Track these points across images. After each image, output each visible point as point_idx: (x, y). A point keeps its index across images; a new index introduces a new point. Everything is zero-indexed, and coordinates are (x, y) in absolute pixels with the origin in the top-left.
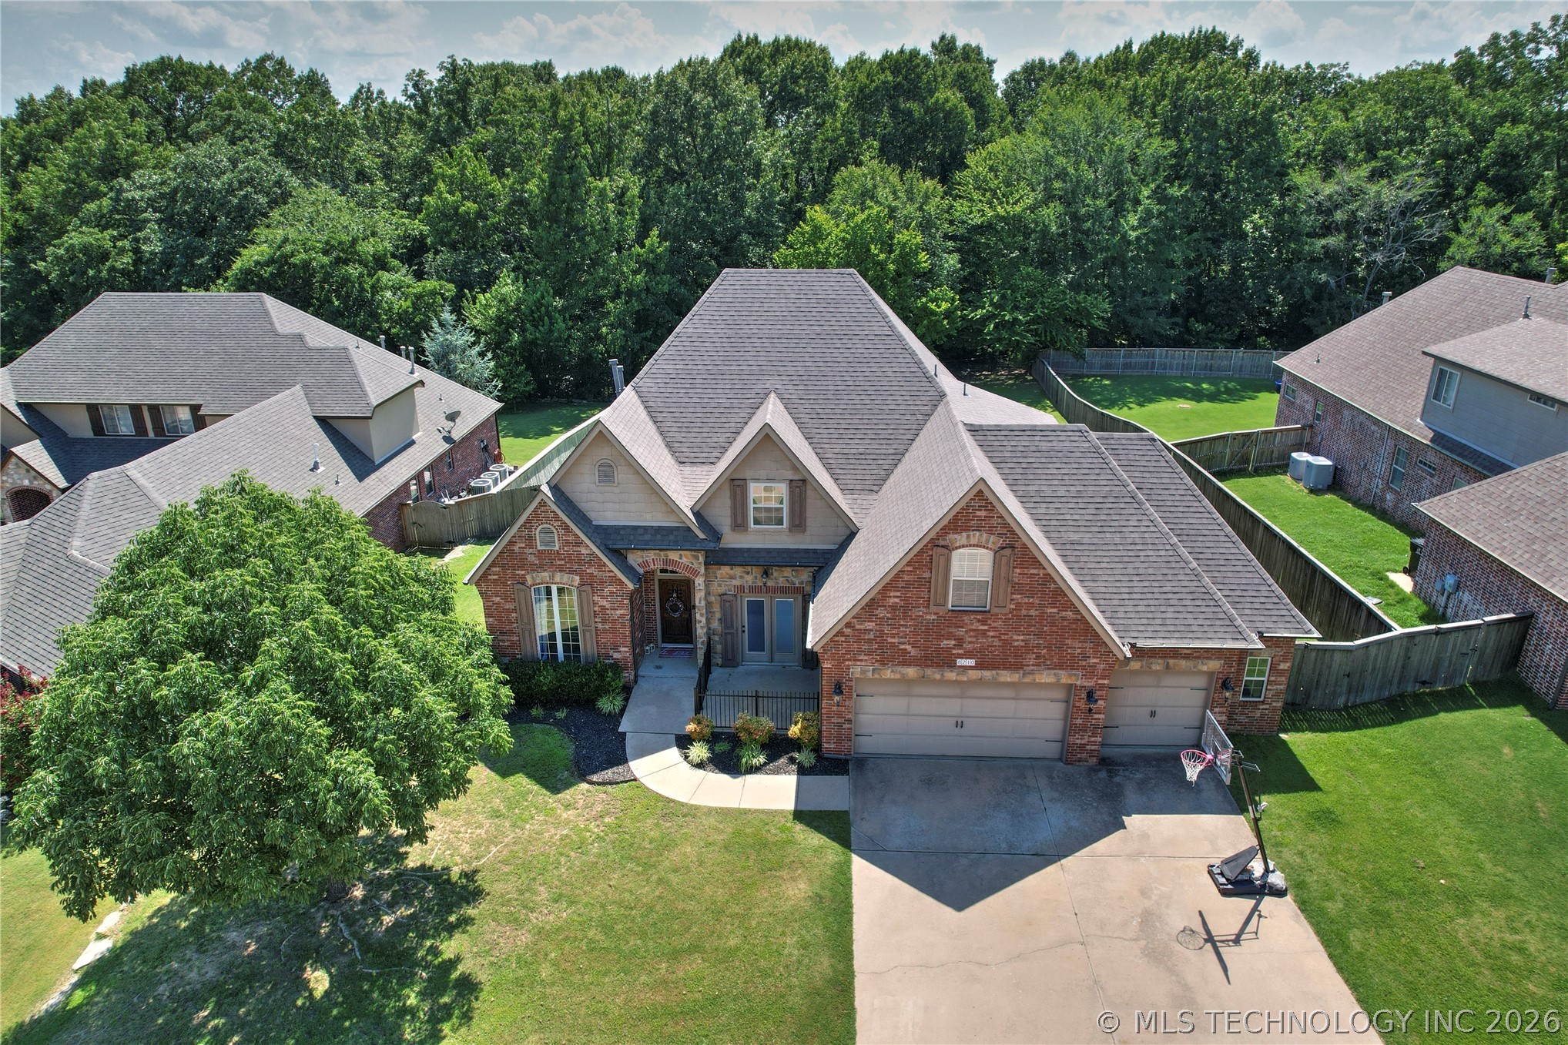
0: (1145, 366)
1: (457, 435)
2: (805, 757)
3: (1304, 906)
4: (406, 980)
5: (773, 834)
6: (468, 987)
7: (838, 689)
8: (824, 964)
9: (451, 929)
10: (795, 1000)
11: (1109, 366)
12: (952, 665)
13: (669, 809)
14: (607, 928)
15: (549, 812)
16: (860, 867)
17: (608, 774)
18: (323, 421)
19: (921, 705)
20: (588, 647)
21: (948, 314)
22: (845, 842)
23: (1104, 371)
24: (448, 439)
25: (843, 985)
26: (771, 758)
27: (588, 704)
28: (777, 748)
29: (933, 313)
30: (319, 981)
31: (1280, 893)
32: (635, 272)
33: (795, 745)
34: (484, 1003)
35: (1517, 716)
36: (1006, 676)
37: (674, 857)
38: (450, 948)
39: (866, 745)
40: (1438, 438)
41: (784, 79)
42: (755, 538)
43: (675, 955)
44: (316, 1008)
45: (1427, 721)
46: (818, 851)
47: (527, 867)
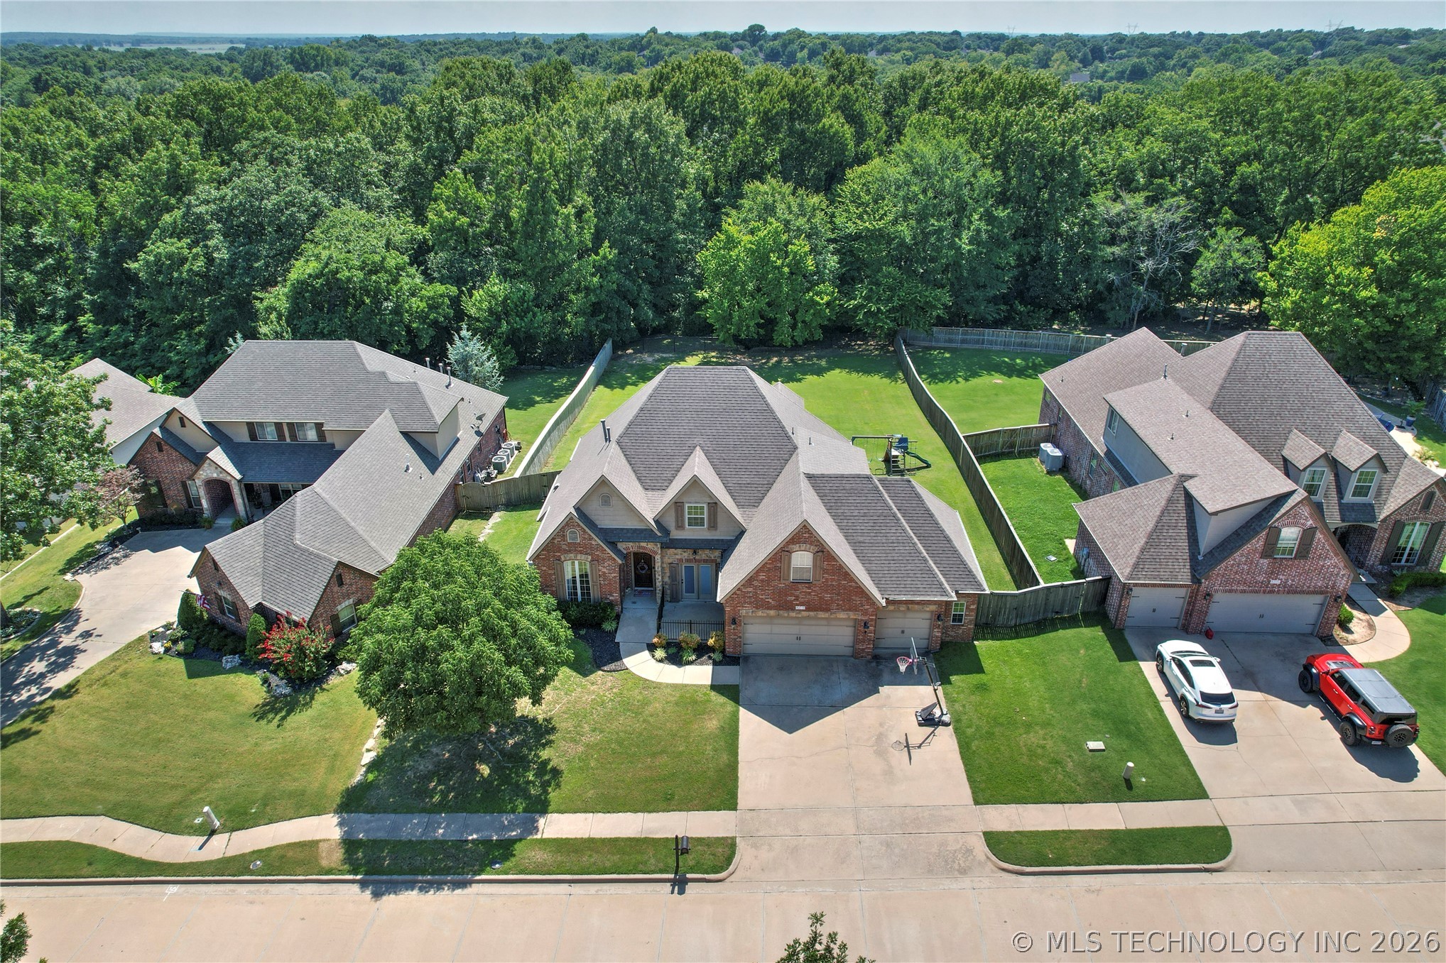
0: (977, 342)
1: (483, 430)
2: (715, 656)
3: (956, 730)
4: (527, 769)
5: (700, 696)
6: (556, 773)
7: (734, 622)
8: (725, 758)
9: (544, 746)
10: (711, 774)
11: (951, 341)
12: (793, 609)
13: (646, 684)
14: (620, 743)
15: (584, 687)
16: (743, 713)
17: (612, 666)
18: (406, 435)
19: (776, 629)
20: (595, 593)
21: (828, 304)
22: (736, 699)
23: (947, 345)
24: (478, 433)
25: (733, 767)
26: (699, 657)
27: (598, 626)
28: (702, 651)
29: (819, 304)
30: (485, 770)
31: (947, 725)
32: (593, 275)
33: (712, 649)
34: (566, 778)
35: (1097, 632)
36: (822, 615)
37: (650, 709)
38: (545, 754)
39: (749, 649)
40: (1109, 453)
41: (703, 104)
42: (690, 533)
43: (654, 755)
44: (485, 781)
45: (1052, 635)
46: (723, 705)
47: (576, 715)
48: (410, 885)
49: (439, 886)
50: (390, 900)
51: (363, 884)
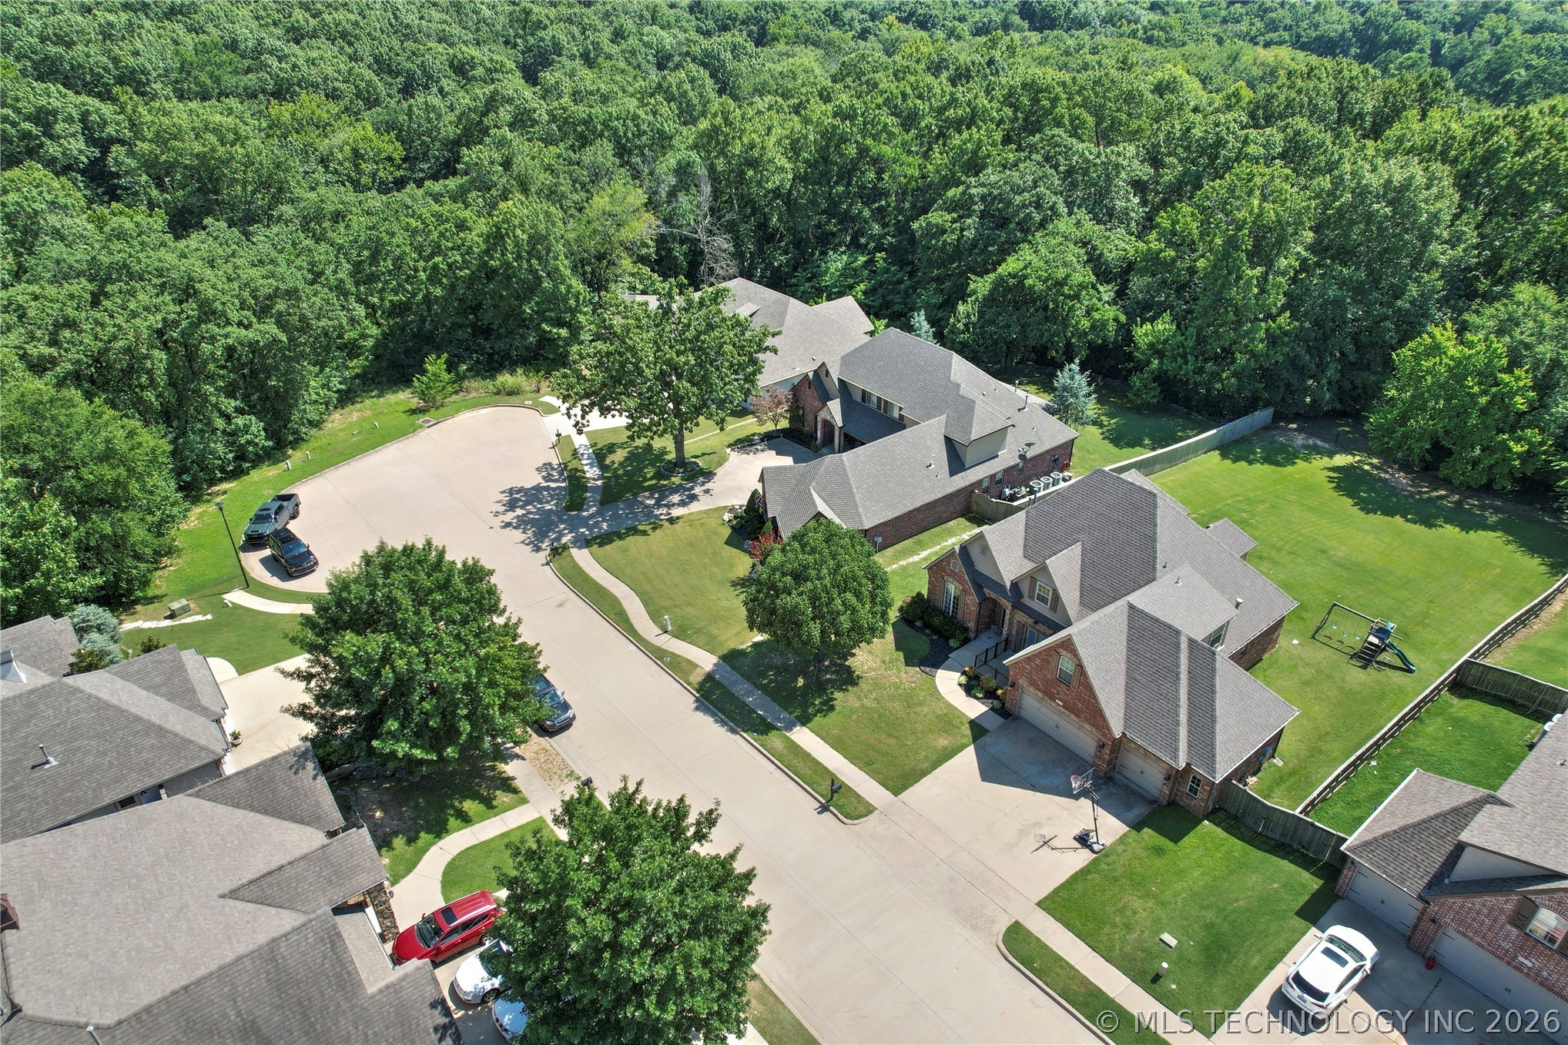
2: (996, 702)
3: (1095, 859)
4: (820, 696)
5: (956, 722)
6: (832, 708)
7: (1012, 686)
8: (926, 765)
9: (842, 690)
10: (907, 768)
12: (1053, 700)
13: (935, 693)
14: (880, 716)
15: (899, 670)
16: (970, 751)
17: (928, 669)
18: (948, 440)
19: (1044, 710)
20: (960, 616)
22: (975, 739)
24: (1022, 457)
25: (924, 773)
26: (986, 697)
27: (947, 639)
28: (990, 694)
30: (801, 682)
33: (997, 697)
34: (832, 716)
35: (1314, 883)
36: (1073, 717)
37: (919, 709)
38: (837, 695)
39: (1023, 714)
42: (1036, 605)
43: (890, 735)
44: (795, 689)
46: (964, 736)
47: (876, 684)
48: (713, 715)
49: (723, 723)
50: (700, 714)
51: (697, 700)
